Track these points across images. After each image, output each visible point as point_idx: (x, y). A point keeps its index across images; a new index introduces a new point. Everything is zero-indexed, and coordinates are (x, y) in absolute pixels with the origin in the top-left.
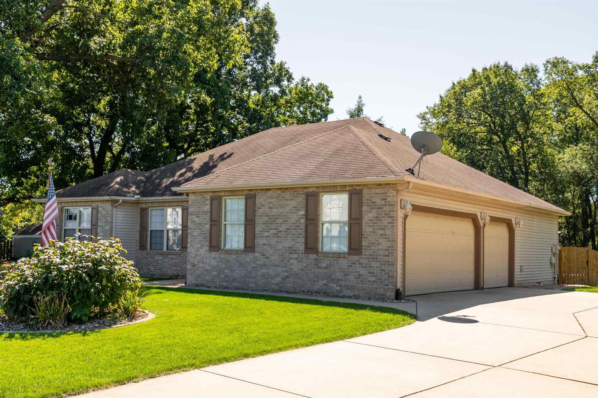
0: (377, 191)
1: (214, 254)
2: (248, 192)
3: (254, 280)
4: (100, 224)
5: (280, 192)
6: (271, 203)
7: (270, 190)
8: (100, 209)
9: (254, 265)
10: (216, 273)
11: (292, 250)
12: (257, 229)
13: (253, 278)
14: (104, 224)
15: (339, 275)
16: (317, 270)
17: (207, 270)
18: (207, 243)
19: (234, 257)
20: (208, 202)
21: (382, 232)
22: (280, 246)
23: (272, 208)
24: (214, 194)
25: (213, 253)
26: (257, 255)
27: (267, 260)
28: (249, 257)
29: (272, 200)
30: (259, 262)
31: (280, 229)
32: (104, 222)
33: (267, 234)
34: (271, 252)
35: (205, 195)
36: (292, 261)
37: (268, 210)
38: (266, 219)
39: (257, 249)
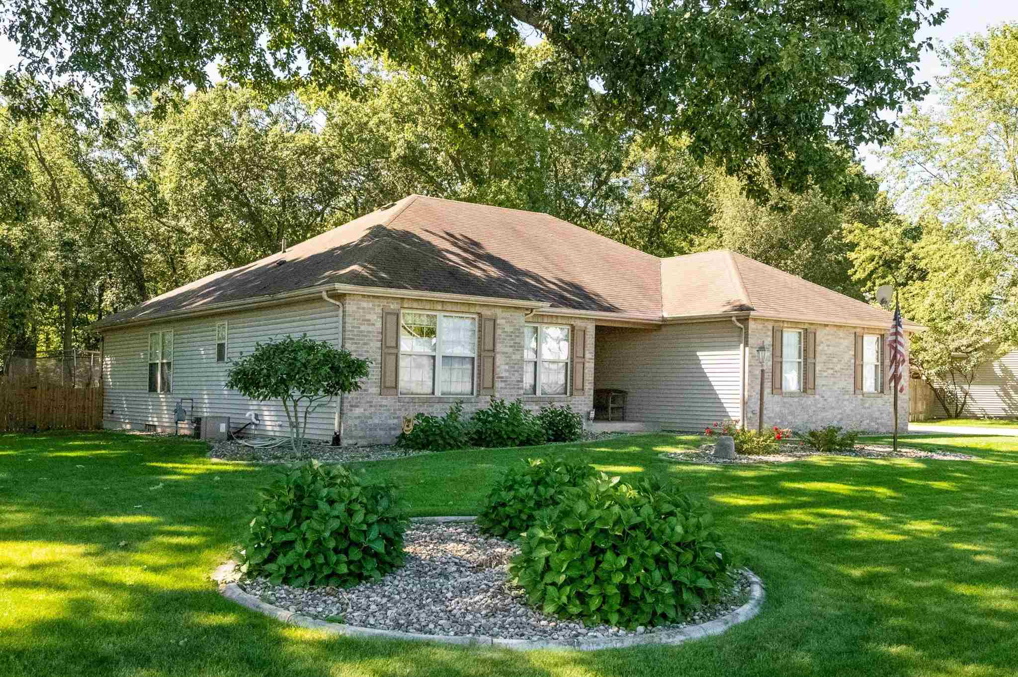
1: (777, 398)
2: (809, 325)
4: (499, 347)
5: (835, 329)
6: (828, 340)
7: (826, 325)
8: (498, 321)
9: (815, 409)
10: (779, 421)
11: (845, 391)
12: (817, 368)
14: (511, 350)
15: (877, 414)
16: (863, 411)
17: (770, 418)
18: (770, 385)
19: (796, 400)
20: (770, 333)
22: (835, 388)
23: (829, 346)
24: (777, 324)
25: (776, 396)
26: (817, 397)
27: (825, 403)
28: (809, 400)
29: (830, 337)
30: (818, 406)
31: (836, 369)
32: (511, 347)
33: (825, 374)
34: (829, 394)
35: (766, 324)
36: (845, 403)
37: (826, 348)
38: (824, 357)
39: (817, 391)
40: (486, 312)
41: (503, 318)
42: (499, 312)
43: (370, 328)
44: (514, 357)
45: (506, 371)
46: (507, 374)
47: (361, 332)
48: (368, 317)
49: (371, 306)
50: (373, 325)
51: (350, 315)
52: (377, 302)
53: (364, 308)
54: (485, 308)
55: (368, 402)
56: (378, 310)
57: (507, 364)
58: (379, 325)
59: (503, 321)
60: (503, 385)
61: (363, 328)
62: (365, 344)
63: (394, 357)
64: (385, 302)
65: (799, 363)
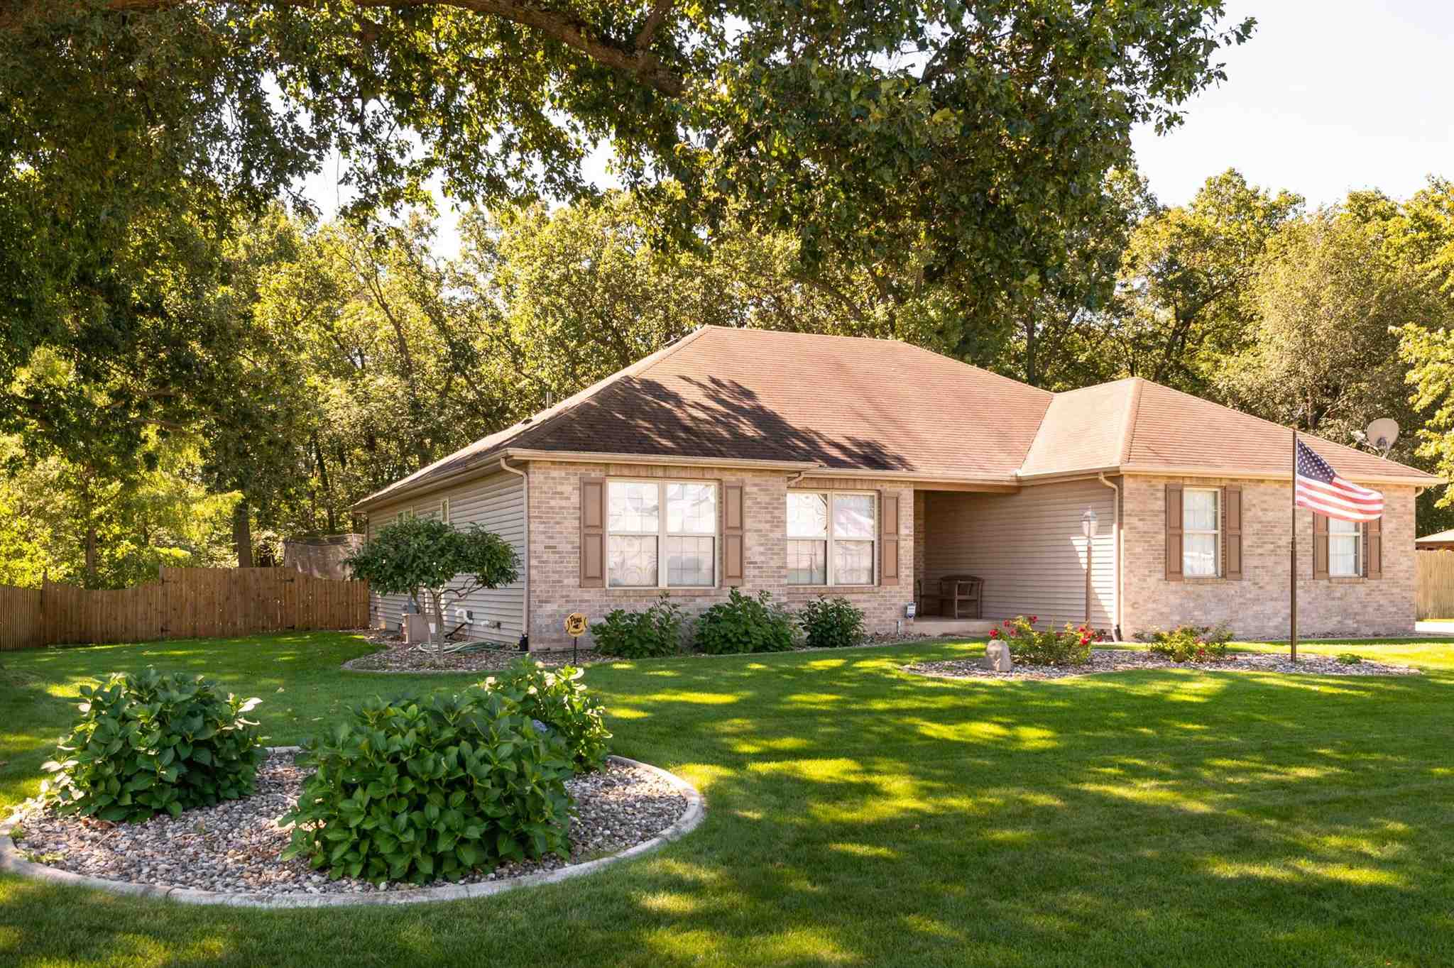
0: (1397, 494)
1: (1173, 585)
2: (1228, 482)
3: (1241, 624)
4: (749, 523)
5: (1277, 486)
6: (1265, 502)
7: (1262, 481)
8: (747, 489)
9: (1242, 600)
10: (1178, 618)
12: (1245, 543)
13: (1241, 620)
14: (768, 526)
15: (1357, 607)
16: (1330, 603)
17: (1162, 614)
18: (1161, 567)
19: (1209, 588)
20: (1161, 495)
21: (1402, 548)
23: (1266, 510)
24: (1172, 481)
25: (1173, 583)
26: (1245, 583)
27: (1260, 592)
28: (1232, 588)
29: (1266, 498)
30: (1248, 596)
31: (1280, 543)
32: (767, 522)
33: (1260, 551)
34: (1267, 579)
35: (1154, 482)
37: (1260, 514)
38: (1257, 526)
39: (1245, 574)
40: (728, 478)
41: (755, 485)
42: (748, 477)
43: (563, 503)
44: (771, 535)
45: (762, 554)
46: (763, 558)
47: (552, 508)
48: (559, 489)
49: (563, 474)
50: (568, 498)
51: (535, 488)
52: (571, 469)
53: (554, 478)
54: (727, 473)
55: (563, 597)
56: (574, 480)
57: (762, 545)
58: (575, 499)
59: (755, 489)
60: (756, 572)
61: (553, 503)
62: (558, 523)
63: (598, 539)
64: (583, 470)
65: (1216, 535)
